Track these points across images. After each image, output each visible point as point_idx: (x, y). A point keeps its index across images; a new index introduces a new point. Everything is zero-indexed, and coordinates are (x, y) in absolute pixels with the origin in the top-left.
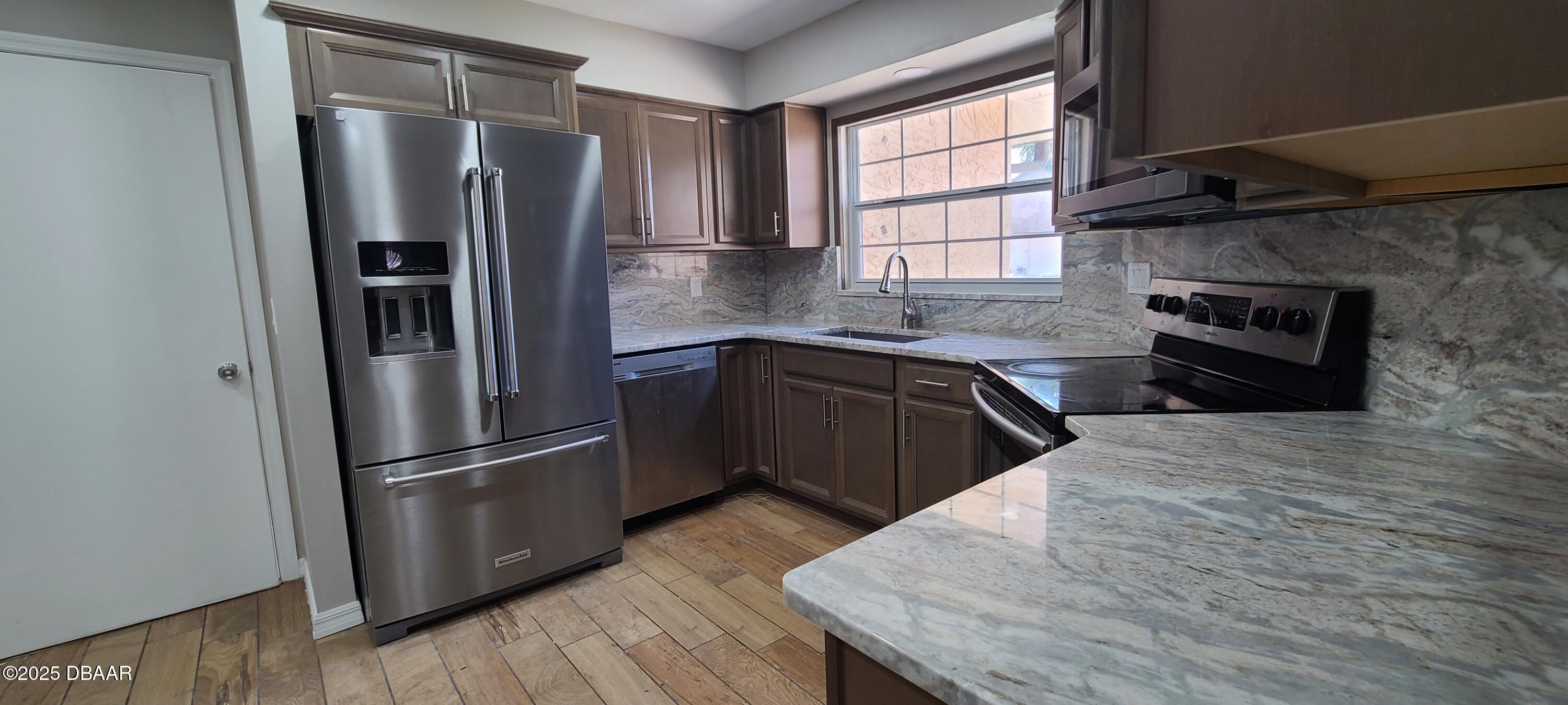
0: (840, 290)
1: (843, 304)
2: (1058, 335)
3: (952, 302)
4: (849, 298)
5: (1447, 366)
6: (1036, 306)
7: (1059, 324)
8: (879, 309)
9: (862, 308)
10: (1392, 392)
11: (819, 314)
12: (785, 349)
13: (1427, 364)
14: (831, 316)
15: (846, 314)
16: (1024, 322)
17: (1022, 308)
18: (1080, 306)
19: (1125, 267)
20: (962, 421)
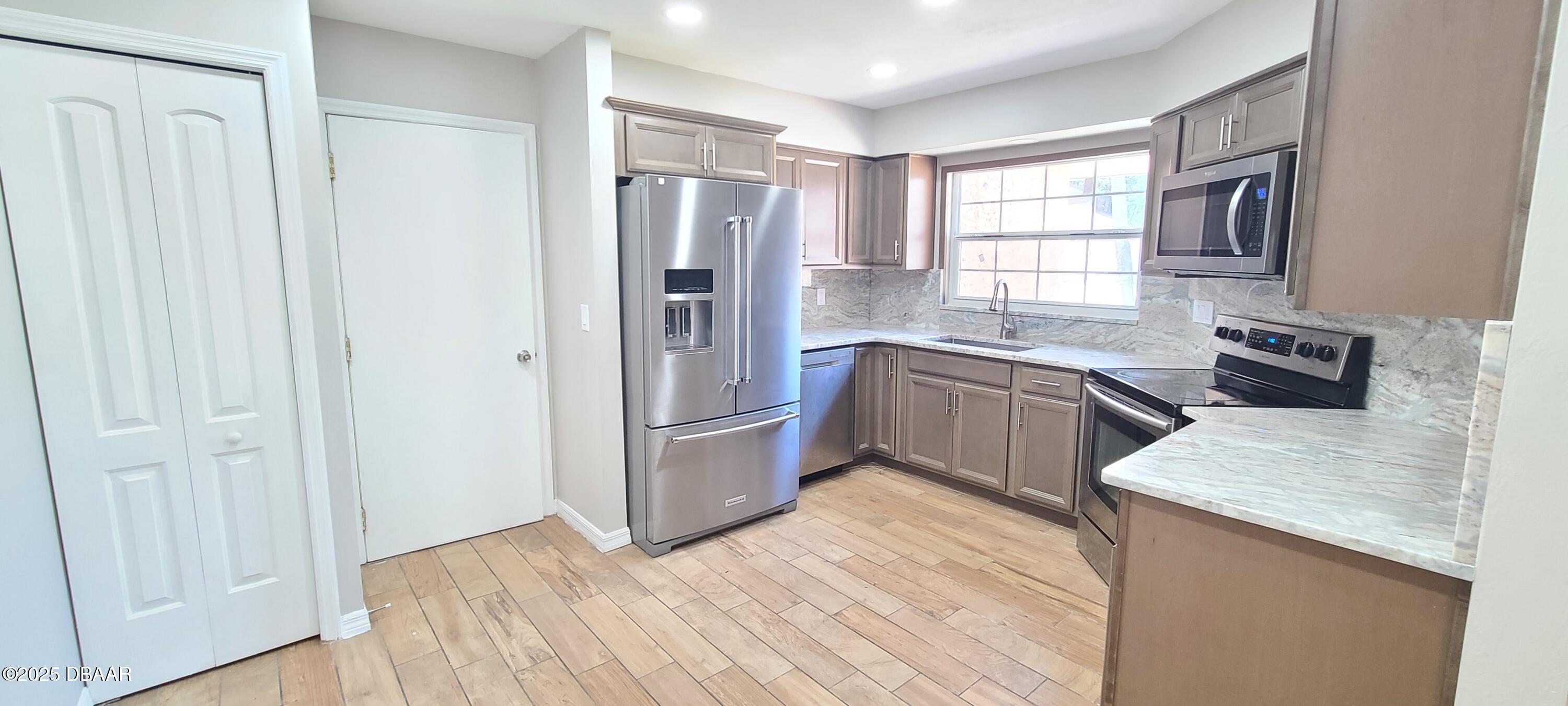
0: (941, 305)
1: (944, 316)
2: (1133, 350)
3: (1045, 320)
4: (950, 312)
5: (1415, 384)
6: (1116, 327)
7: (1135, 342)
8: (977, 322)
9: (962, 320)
10: (1382, 398)
11: (920, 323)
12: (911, 352)
13: (1404, 383)
14: (931, 325)
15: (946, 324)
16: (1105, 339)
17: (1104, 328)
18: (1153, 329)
19: (1191, 302)
20: (1069, 412)
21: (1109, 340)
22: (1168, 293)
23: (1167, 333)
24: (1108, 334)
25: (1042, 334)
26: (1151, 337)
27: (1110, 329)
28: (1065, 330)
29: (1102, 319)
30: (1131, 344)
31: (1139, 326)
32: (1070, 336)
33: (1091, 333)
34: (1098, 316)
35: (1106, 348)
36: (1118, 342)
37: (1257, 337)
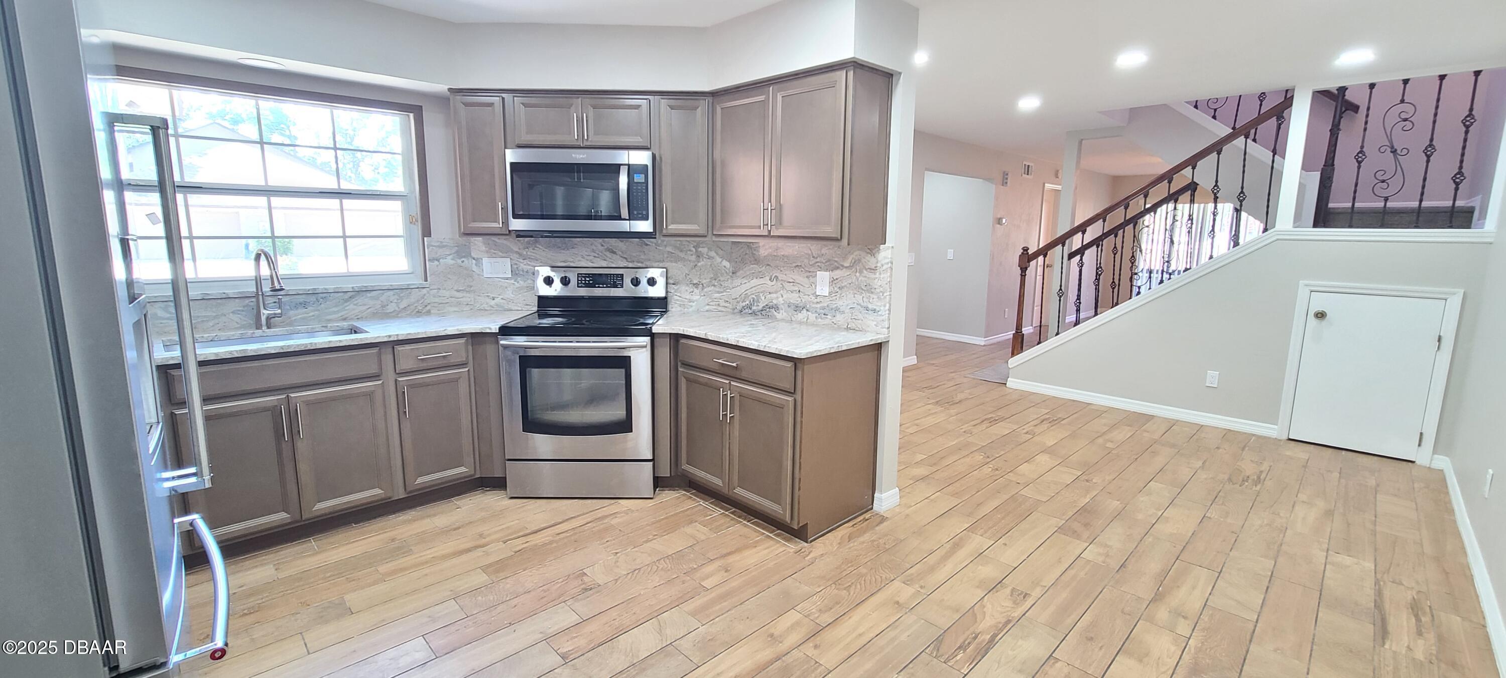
6: (408, 292)
7: (429, 304)
16: (398, 306)
17: (394, 295)
18: (445, 289)
19: (476, 260)
20: (459, 378)
21: (402, 306)
22: (454, 253)
23: (458, 291)
24: (399, 301)
25: (313, 313)
26: (444, 296)
27: (402, 295)
29: (391, 285)
30: (426, 306)
31: (431, 288)
32: (354, 309)
33: (380, 303)
34: (386, 284)
35: (399, 315)
36: (412, 307)
37: (588, 279)
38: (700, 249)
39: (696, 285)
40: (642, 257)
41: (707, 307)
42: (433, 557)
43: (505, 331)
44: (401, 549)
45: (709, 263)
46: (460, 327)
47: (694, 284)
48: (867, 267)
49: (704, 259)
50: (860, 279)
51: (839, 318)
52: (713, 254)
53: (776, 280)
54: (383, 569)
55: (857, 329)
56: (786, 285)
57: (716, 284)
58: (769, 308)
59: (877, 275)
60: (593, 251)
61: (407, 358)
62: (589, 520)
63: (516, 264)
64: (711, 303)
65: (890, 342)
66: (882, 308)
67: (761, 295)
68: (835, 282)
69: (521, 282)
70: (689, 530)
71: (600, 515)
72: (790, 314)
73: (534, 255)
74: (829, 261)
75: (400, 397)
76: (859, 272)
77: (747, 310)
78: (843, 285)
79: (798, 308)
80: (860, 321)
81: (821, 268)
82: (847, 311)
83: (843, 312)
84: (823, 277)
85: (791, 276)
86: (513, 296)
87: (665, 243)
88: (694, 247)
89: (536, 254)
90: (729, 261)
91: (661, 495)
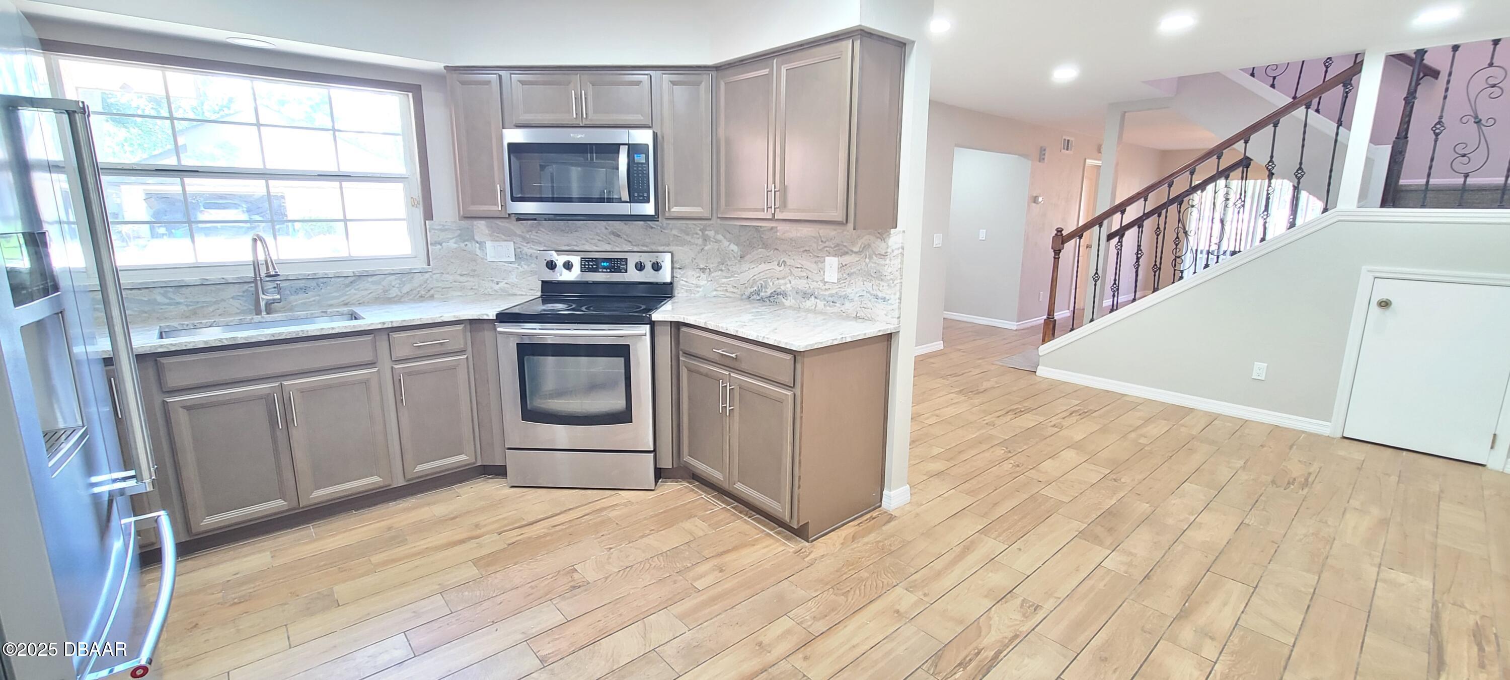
6: (409, 277)
7: (432, 288)
16: (400, 291)
17: (396, 279)
18: (448, 273)
19: (480, 244)
20: (457, 366)
21: (405, 290)
22: (456, 237)
23: (461, 275)
24: (401, 286)
25: (313, 299)
26: (447, 281)
27: (404, 279)
28: (347, 289)
29: (393, 270)
30: (429, 291)
31: (434, 272)
32: (355, 294)
33: (382, 288)
34: (386, 268)
35: (402, 300)
36: (414, 292)
37: (591, 263)
38: (707, 232)
39: (703, 270)
40: (647, 240)
41: (715, 293)
42: (427, 548)
43: (505, 317)
44: (395, 538)
45: (717, 247)
46: (456, 314)
47: (700, 269)
48: (877, 253)
49: (711, 243)
50: (869, 265)
51: (848, 305)
52: (720, 237)
53: (784, 265)
54: (375, 559)
55: (866, 318)
56: (794, 271)
57: (723, 268)
58: (778, 294)
59: (888, 262)
60: (597, 234)
61: (403, 344)
62: (587, 511)
63: (520, 248)
64: (719, 289)
65: (900, 333)
66: (892, 296)
67: (769, 281)
68: (844, 268)
69: (526, 267)
70: (687, 525)
71: (598, 507)
72: (798, 301)
73: (538, 238)
74: (838, 245)
75: (397, 383)
76: (869, 258)
77: (755, 296)
78: (852, 271)
79: (806, 295)
80: (870, 310)
81: (829, 253)
82: (856, 299)
83: (852, 300)
84: (832, 263)
85: (800, 261)
86: (517, 280)
87: (671, 226)
88: (700, 230)
89: (540, 237)
90: (737, 245)
91: (663, 487)
